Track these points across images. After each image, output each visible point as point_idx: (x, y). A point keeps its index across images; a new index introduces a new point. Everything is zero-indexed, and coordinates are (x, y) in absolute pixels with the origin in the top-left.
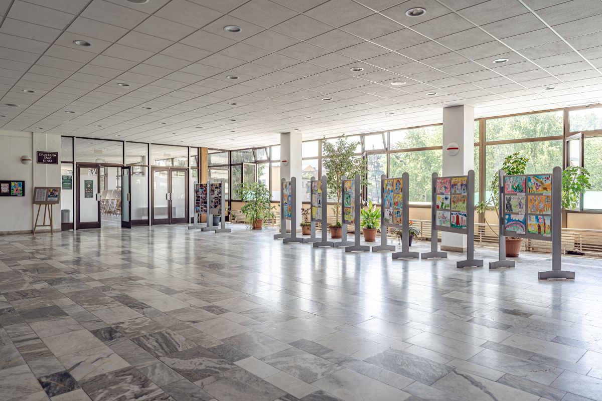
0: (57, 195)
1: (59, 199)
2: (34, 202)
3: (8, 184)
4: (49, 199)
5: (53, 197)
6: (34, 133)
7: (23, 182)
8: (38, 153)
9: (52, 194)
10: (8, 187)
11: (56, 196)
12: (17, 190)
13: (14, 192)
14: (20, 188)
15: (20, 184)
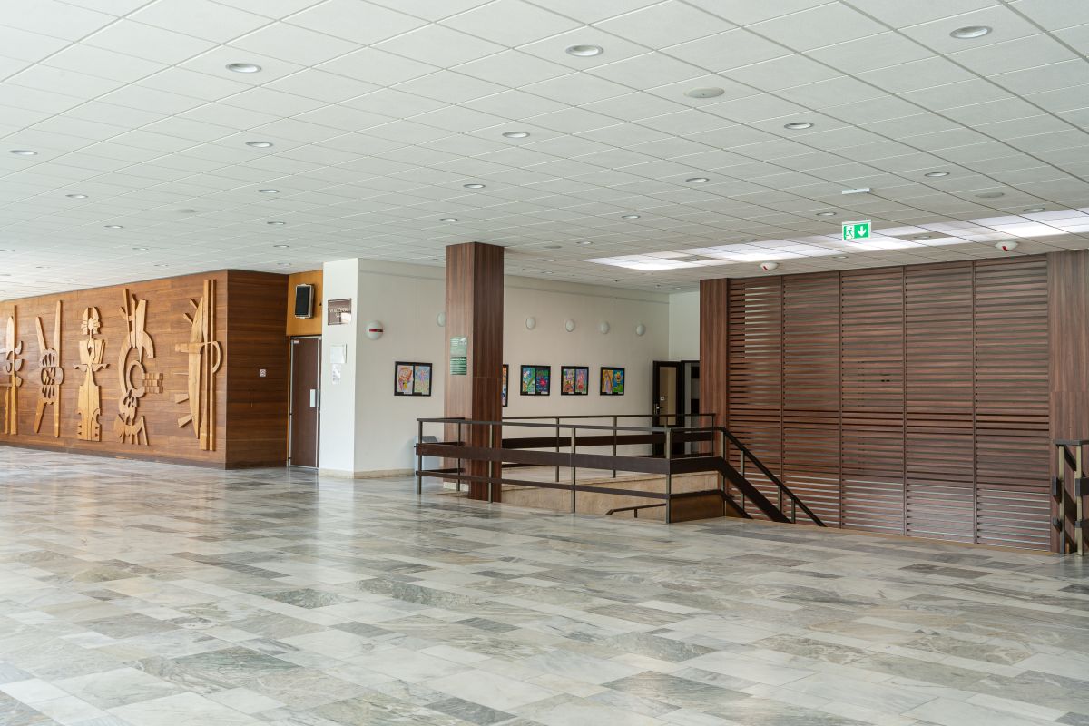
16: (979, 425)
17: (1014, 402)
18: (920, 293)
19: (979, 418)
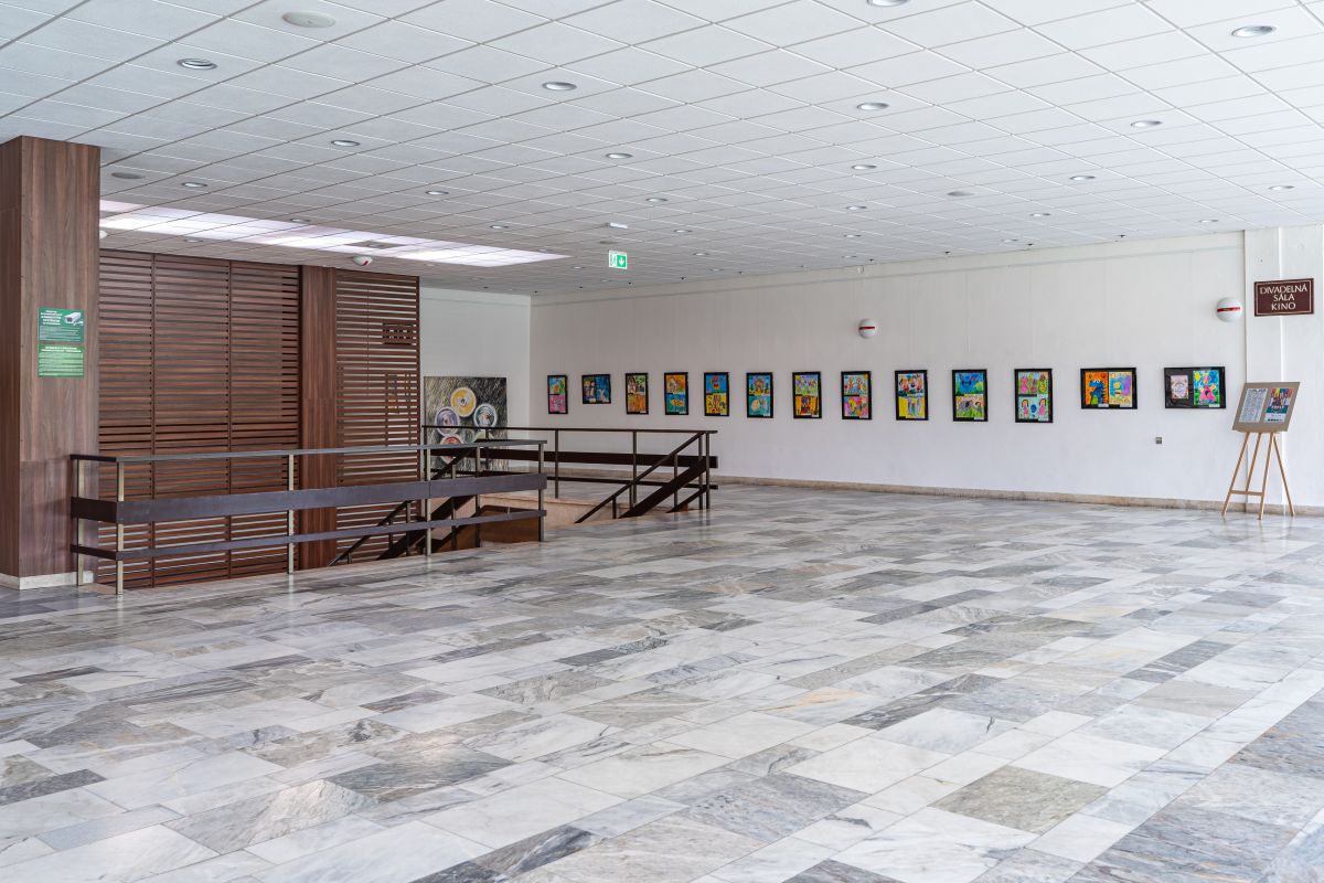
0: (1286, 407)
1: (1288, 419)
2: (1238, 426)
3: (1186, 377)
4: (1269, 416)
5: (1278, 411)
6: (1246, 233)
7: (1221, 371)
8: (1259, 286)
9: (1277, 402)
10: (1187, 385)
11: (1284, 411)
12: (1207, 393)
13: (1200, 397)
14: (1215, 387)
15: (1214, 377)
16: (235, 435)
17: (268, 410)
18: (172, 288)
19: (234, 427)
